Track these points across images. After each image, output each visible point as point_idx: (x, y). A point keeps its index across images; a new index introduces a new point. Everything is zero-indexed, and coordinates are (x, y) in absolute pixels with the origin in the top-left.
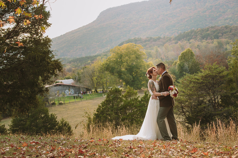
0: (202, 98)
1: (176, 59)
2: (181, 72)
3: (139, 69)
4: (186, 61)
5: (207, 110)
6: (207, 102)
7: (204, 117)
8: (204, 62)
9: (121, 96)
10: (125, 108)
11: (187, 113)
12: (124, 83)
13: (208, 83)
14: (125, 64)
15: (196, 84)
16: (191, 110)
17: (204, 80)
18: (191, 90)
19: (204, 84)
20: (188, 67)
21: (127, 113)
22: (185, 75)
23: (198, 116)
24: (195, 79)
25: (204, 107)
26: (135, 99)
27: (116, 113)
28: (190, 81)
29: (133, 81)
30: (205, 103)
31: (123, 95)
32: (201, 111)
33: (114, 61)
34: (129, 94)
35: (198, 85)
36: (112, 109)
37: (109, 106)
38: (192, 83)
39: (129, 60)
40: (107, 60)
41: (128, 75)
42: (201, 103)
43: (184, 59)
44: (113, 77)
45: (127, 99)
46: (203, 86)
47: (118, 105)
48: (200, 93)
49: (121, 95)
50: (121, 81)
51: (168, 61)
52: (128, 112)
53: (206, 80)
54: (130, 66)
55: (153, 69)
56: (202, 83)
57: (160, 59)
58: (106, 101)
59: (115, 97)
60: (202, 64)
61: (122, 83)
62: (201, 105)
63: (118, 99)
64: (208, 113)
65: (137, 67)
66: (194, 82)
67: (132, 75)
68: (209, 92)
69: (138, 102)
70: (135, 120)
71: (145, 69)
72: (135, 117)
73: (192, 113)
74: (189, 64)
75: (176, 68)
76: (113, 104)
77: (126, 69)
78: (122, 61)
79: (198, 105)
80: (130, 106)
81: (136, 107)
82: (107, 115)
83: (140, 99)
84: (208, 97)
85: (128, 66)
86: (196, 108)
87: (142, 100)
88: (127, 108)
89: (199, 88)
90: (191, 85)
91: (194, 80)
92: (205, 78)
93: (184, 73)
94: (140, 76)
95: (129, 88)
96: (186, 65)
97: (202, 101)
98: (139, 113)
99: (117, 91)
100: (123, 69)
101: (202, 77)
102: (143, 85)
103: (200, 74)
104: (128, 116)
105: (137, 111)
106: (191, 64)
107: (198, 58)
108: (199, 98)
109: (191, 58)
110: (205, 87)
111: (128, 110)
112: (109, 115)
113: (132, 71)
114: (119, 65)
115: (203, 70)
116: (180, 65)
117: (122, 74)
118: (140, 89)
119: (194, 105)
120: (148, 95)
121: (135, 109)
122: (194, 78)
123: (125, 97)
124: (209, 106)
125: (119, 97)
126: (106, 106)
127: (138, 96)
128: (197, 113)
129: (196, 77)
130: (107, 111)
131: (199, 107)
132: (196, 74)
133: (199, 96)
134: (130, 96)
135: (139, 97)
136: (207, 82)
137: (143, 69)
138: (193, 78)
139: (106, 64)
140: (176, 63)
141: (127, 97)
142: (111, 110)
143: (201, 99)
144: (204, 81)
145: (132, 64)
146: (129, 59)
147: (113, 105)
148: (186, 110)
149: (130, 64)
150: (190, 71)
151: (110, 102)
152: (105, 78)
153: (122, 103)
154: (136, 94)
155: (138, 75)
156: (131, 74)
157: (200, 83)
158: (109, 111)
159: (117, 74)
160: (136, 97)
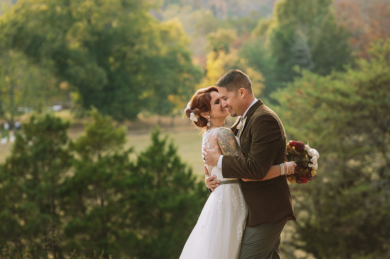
0: (356, 160)
1: (266, 11)
2: (281, 62)
3: (133, 45)
4: (303, 20)
5: (371, 202)
6: (375, 176)
7: (363, 228)
8: (367, 29)
9: (65, 147)
10: (77, 188)
11: (303, 214)
12: (75, 96)
13: (379, 110)
14: (82, 25)
15: (339, 111)
16: (317, 203)
17: (365, 97)
18: (317, 131)
19: (366, 113)
20: (310, 43)
21: (84, 209)
22: (300, 76)
23: (339, 224)
24: (337, 91)
25: (365, 195)
26: (116, 157)
27: (48, 206)
28: (318, 98)
29: (110, 89)
30: (368, 179)
31: (74, 141)
32: (350, 207)
33: (44, 12)
34: (97, 140)
35: (343, 114)
36: (32, 192)
37: (21, 182)
38: (324, 105)
39: (98, 12)
40: (17, 11)
41: (92, 65)
42: (350, 178)
43: (295, 12)
44: (35, 71)
45: (86, 158)
46: (363, 117)
47: (53, 179)
48: (348, 142)
49: (64, 142)
50: (64, 85)
51: (235, 18)
52: (92, 204)
53: (372, 97)
54: (99, 34)
55: (213, 94)
56: (359, 107)
57: (208, 12)
58: (13, 161)
59: (44, 150)
60: (357, 36)
61: (66, 93)
62: (351, 184)
63: (54, 157)
64: (378, 213)
65: (127, 37)
66: (331, 104)
67: (106, 67)
68: (380, 139)
69: (127, 168)
70: (115, 233)
71: (152, 45)
72: (114, 223)
73: (320, 213)
74: (310, 34)
75: (267, 45)
76: (35, 174)
77: (86, 44)
78: (70, 13)
79: (342, 186)
80: (97, 184)
81: (119, 187)
82: (14, 211)
83: (133, 158)
84: (379, 156)
85: (94, 33)
86: (333, 198)
87: (141, 163)
88: (88, 191)
89: (349, 124)
90: (320, 115)
91: (331, 97)
92: (370, 89)
93: (297, 68)
94: (136, 72)
95: (96, 118)
96: (302, 37)
97: (357, 172)
98: (129, 210)
99: (54, 128)
100: (74, 45)
101: (361, 84)
102: (144, 104)
103: (352, 76)
104: (90, 219)
105: (121, 201)
106: (318, 31)
107: (344, 14)
108: (346, 159)
109: (319, 12)
110: (370, 122)
111: (90, 197)
112: (21, 213)
113: (107, 54)
114: (60, 27)
115: (363, 62)
116: (279, 36)
117: (70, 62)
118: (132, 117)
119: (328, 184)
120: (163, 143)
121: (116, 193)
122: (330, 87)
123: (81, 148)
124: (379, 189)
125: (60, 150)
126: (12, 181)
127: (126, 147)
128: (338, 214)
129: (339, 85)
130: (14, 200)
131: (346, 192)
132: (339, 74)
133: (346, 153)
134: (98, 146)
135: (131, 151)
136: (378, 103)
137: (146, 47)
138: (325, 90)
139: (14, 23)
140: (265, 27)
141: (87, 151)
142: (28, 194)
143: (352, 163)
144: (365, 101)
145: (108, 26)
146: (96, 8)
147: (36, 179)
148: (301, 203)
149: (100, 26)
150: (314, 59)
151: (26, 165)
152: (7, 73)
153: (71, 173)
154: (120, 140)
155: (128, 68)
156: (102, 63)
157: (354, 108)
158: (19, 198)
159: (51, 63)
160: (121, 153)
